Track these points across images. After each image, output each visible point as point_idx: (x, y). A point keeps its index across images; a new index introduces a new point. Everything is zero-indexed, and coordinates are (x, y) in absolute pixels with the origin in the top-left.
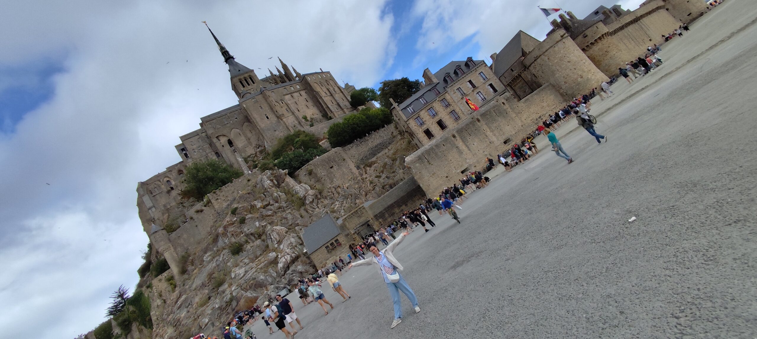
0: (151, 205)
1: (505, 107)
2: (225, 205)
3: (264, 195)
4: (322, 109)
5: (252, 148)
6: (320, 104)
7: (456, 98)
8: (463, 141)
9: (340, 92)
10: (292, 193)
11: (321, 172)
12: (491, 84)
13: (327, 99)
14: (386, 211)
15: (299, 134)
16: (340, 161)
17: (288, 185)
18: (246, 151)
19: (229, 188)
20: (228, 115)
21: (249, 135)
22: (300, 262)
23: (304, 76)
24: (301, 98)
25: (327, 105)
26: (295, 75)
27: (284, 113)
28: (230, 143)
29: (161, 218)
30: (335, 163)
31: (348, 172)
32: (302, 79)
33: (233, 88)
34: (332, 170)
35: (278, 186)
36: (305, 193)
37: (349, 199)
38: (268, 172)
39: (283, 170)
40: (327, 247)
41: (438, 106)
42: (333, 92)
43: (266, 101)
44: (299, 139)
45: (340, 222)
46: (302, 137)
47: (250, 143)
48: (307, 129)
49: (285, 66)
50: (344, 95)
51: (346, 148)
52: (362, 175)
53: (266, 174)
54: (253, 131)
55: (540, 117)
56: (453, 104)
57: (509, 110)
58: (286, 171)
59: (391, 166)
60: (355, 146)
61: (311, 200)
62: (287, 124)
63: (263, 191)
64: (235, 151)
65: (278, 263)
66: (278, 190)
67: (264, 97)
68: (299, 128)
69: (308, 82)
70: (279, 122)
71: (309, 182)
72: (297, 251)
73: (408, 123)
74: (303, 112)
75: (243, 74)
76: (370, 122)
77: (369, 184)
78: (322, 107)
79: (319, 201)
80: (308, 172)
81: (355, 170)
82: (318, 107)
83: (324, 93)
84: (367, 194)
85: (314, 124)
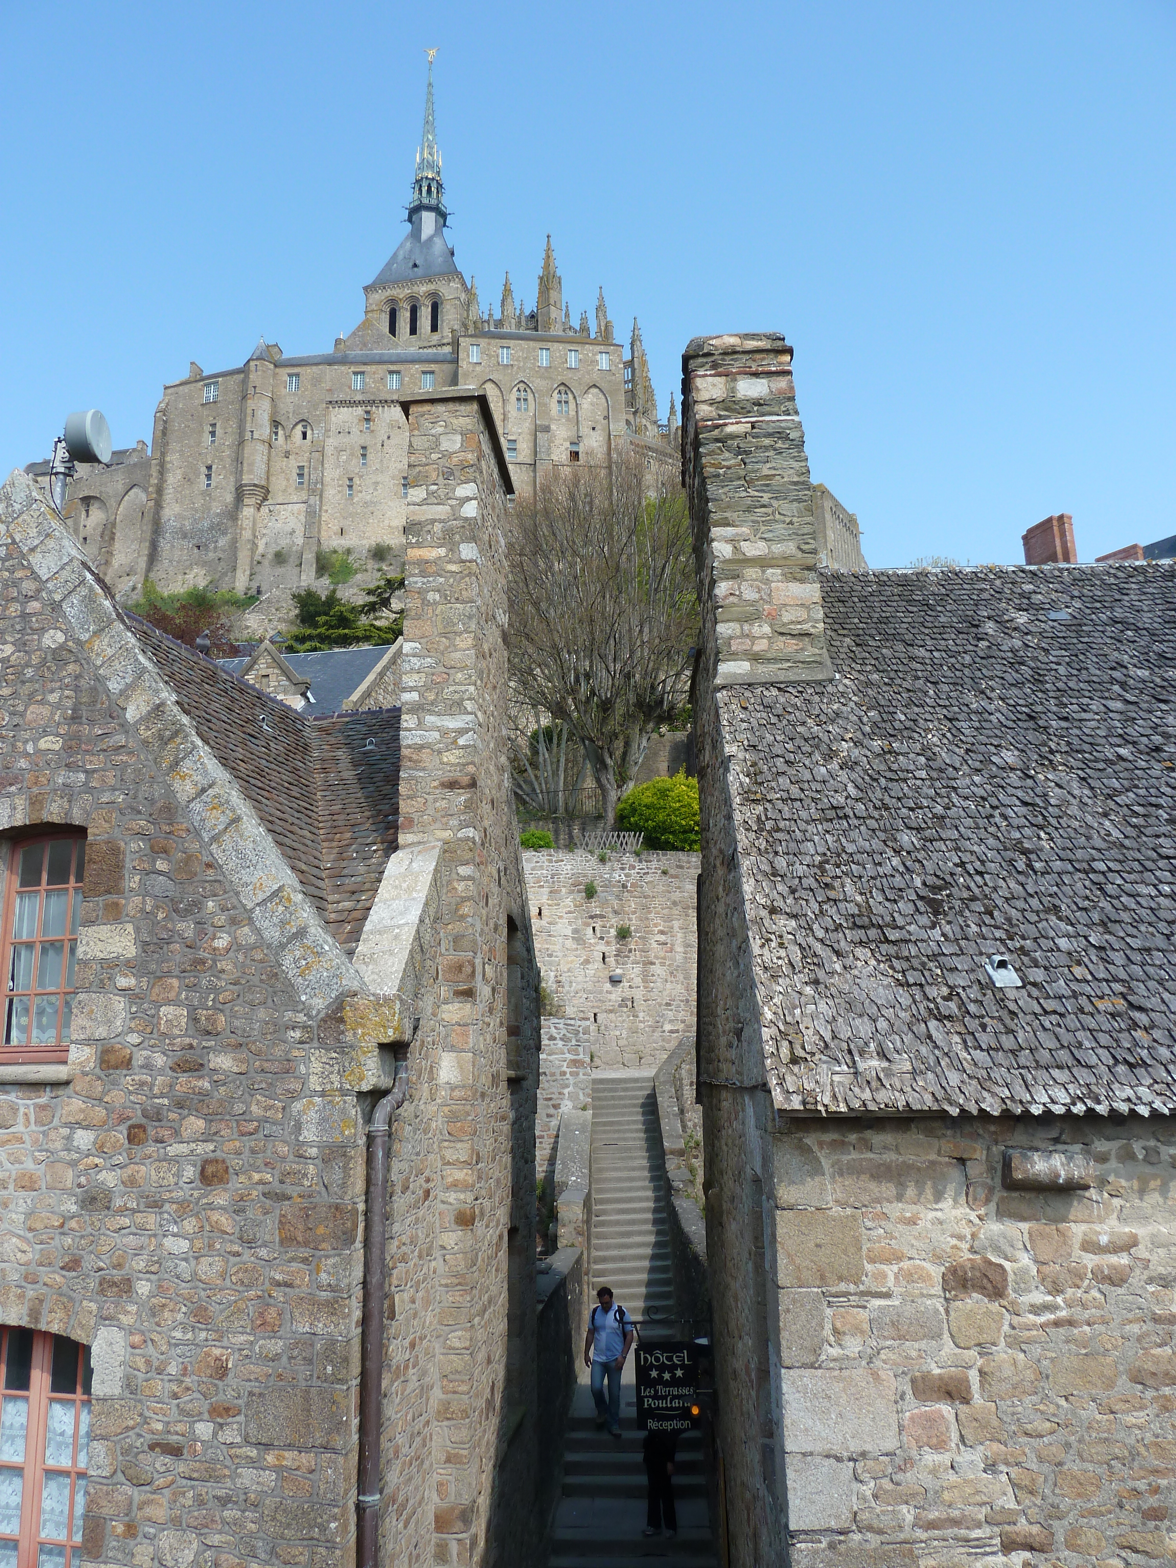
27: (278, 484)
75: (412, 282)
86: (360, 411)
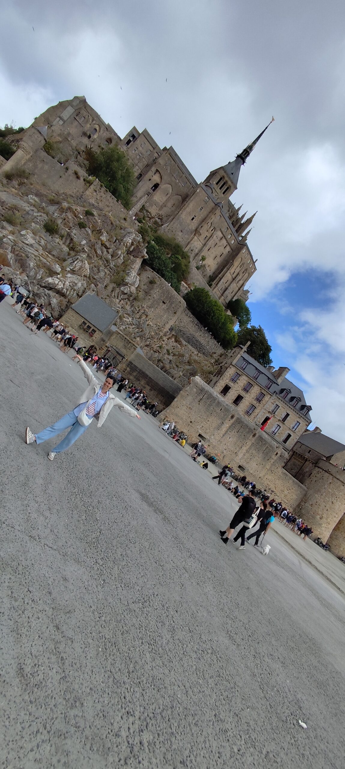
0: (65, 119)
1: (273, 456)
2: (92, 201)
3: (116, 241)
4: (217, 273)
5: (157, 211)
6: (222, 270)
7: (268, 407)
8: (230, 427)
9: (239, 287)
10: (126, 269)
11: (156, 293)
12: (291, 436)
13: (228, 276)
14: (139, 372)
15: (185, 258)
16: (172, 309)
17: (133, 262)
18: (152, 206)
19: (110, 200)
20: (184, 176)
21: (169, 205)
22: (59, 299)
23: (246, 245)
24: (222, 248)
25: (222, 278)
26: (243, 235)
27: (202, 236)
28: (156, 186)
29: (55, 134)
30: (169, 305)
31: (164, 320)
32: (242, 243)
33: (212, 173)
34: (161, 304)
35: (129, 253)
36: (130, 283)
37: (137, 330)
38: (139, 238)
39: (147, 253)
40: (84, 323)
41: (255, 391)
42: (237, 279)
43: (209, 213)
44: (181, 259)
45: (114, 328)
46: (183, 262)
47: (161, 208)
48: (193, 264)
49: (249, 221)
50: (237, 292)
51: (188, 311)
52: (165, 335)
53: (137, 235)
54: (174, 207)
55: (273, 491)
56: (261, 405)
57: (273, 461)
58: (147, 257)
59: (182, 362)
60: (191, 319)
61: (125, 292)
62: (192, 242)
63: (119, 238)
64: (148, 194)
65: (52, 277)
66: (125, 254)
67: (213, 208)
68: (192, 256)
69: (240, 251)
70: (192, 233)
71: (143, 284)
72: (70, 293)
73: (231, 366)
74: (209, 255)
75: (229, 178)
76: (220, 327)
77: (158, 345)
78: (220, 273)
79: (127, 300)
80: (152, 279)
81: (168, 327)
82: (218, 269)
83: (233, 271)
84: (149, 347)
85: (200, 270)
86: (222, 236)
